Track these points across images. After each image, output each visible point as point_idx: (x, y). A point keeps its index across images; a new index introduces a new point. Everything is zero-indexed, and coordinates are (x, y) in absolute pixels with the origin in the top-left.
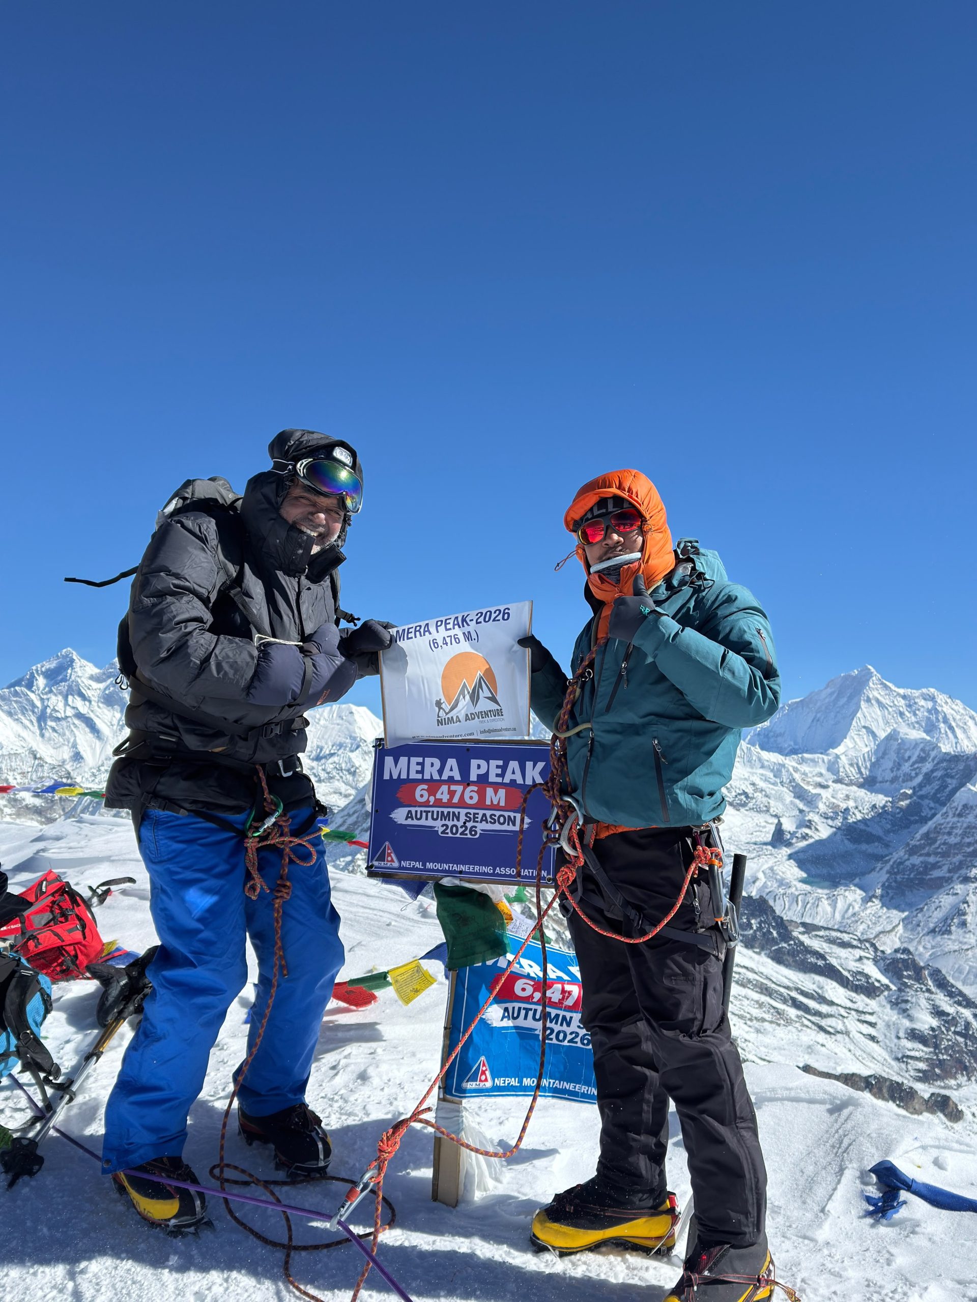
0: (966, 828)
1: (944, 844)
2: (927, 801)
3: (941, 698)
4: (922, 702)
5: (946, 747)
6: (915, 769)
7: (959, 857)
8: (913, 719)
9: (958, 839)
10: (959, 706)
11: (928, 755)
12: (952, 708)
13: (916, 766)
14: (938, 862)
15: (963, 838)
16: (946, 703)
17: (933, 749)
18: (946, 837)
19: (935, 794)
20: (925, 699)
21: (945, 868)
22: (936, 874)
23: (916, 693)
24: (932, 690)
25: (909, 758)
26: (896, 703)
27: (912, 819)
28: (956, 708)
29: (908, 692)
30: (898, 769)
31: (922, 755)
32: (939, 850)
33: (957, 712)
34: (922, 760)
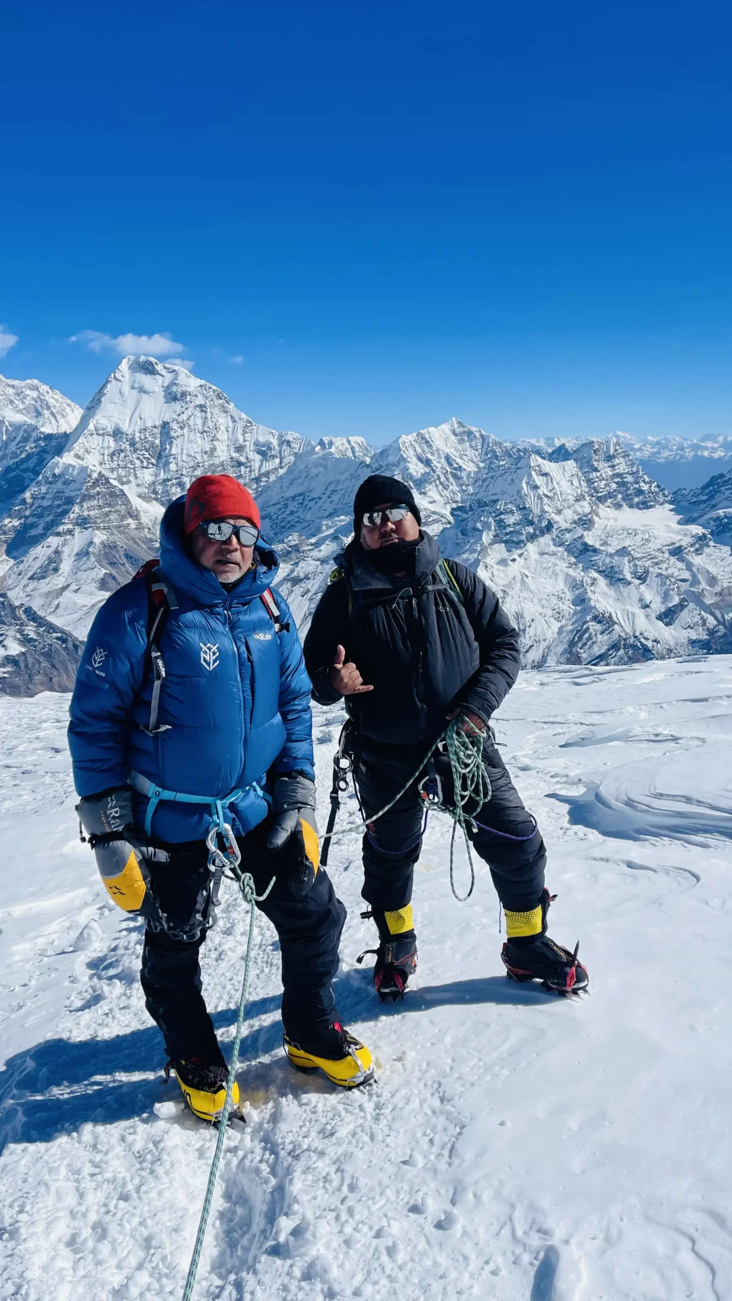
0: (56, 493)
1: (39, 507)
2: (28, 474)
3: (44, 388)
4: (28, 392)
5: (47, 429)
6: (19, 448)
7: (51, 517)
8: (21, 406)
9: (50, 503)
10: (58, 395)
11: (30, 436)
12: (54, 398)
13: (20, 445)
14: (35, 522)
15: (53, 501)
16: (48, 392)
17: (34, 430)
18: (40, 501)
19: (34, 467)
20: (30, 389)
21: (41, 527)
22: (34, 532)
23: (23, 384)
24: (36, 381)
25: (15, 438)
26: (6, 392)
27: (17, 489)
28: (56, 397)
29: (16, 383)
30: (6, 448)
31: (26, 435)
32: (35, 512)
33: (57, 400)
34: (25, 440)
